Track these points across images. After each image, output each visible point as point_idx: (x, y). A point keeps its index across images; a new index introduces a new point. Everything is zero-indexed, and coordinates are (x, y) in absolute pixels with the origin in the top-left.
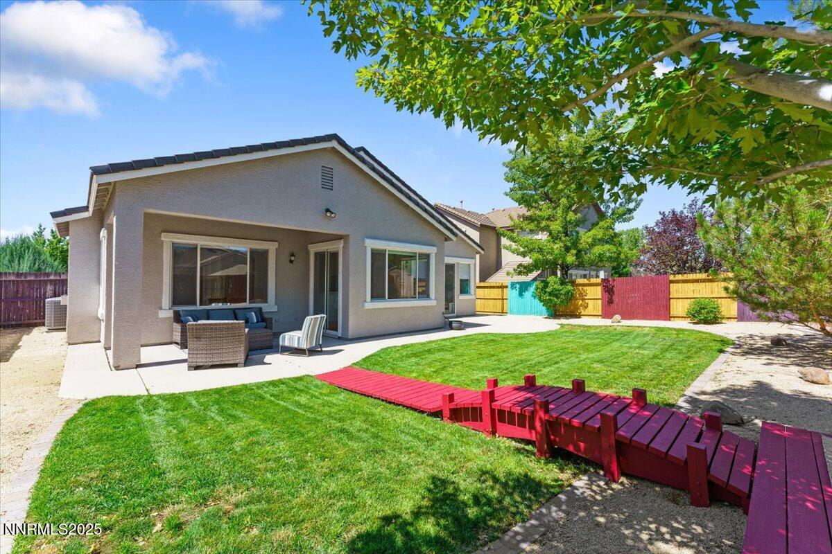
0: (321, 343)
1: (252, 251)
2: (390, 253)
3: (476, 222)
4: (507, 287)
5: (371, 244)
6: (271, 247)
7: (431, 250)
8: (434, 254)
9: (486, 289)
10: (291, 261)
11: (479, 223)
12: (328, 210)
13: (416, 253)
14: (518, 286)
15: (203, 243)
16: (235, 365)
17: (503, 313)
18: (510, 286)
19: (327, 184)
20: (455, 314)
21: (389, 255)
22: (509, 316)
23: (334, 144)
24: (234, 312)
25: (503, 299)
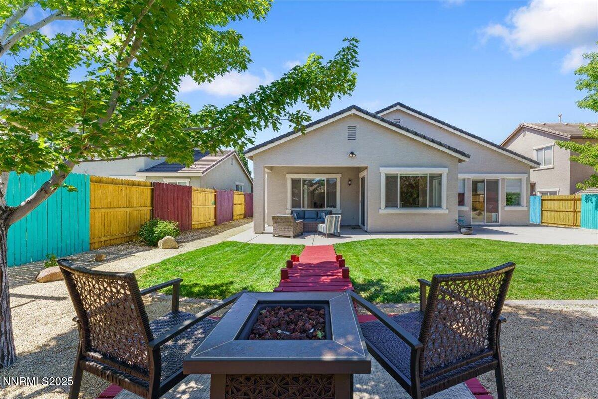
0: (339, 231)
1: (328, 180)
2: (401, 175)
3: (565, 134)
4: (580, 199)
5: (384, 171)
6: (338, 177)
7: (444, 171)
8: (446, 174)
9: (556, 202)
10: (350, 184)
11: (569, 136)
12: (352, 153)
13: (427, 174)
14: (594, 199)
15: (304, 177)
16: (289, 237)
17: (574, 226)
18: (583, 199)
19: (352, 135)
20: (500, 223)
21: (400, 177)
22: (581, 229)
23: (354, 111)
24: (318, 213)
25: (575, 212)
